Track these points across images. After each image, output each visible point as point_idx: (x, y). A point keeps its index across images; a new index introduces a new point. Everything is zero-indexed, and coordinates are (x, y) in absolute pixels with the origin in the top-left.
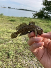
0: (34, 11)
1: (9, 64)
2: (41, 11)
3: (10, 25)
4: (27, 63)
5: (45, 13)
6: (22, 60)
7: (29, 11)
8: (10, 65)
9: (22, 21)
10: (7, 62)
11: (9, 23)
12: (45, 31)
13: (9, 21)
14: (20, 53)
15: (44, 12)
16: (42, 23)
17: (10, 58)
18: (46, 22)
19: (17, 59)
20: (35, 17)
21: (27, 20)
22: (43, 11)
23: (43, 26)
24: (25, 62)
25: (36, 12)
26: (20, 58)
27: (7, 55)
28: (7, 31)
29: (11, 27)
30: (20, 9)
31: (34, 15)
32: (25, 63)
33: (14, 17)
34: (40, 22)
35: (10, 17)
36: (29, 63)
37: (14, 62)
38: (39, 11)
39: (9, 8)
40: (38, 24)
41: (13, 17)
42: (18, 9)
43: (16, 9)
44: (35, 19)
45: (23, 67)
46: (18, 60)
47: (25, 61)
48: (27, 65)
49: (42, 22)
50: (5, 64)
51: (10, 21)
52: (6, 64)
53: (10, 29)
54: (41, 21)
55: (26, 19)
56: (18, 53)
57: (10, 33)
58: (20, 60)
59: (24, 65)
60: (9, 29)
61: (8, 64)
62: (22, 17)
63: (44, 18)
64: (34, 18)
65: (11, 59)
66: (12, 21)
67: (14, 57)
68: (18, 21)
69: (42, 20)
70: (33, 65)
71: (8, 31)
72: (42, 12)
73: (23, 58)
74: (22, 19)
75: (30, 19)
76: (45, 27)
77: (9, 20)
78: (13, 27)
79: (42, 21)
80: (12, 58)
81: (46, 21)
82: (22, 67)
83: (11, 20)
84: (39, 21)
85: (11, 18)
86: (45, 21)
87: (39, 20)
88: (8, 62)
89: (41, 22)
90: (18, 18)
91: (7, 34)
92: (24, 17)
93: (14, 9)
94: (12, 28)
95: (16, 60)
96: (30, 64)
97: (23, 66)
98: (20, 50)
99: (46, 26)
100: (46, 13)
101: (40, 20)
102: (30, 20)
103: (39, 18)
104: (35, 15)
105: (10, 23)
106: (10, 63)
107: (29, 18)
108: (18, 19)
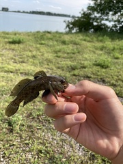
0: (69, 16)
1: (14, 145)
2: (84, 14)
3: (11, 52)
4: (55, 138)
5: (94, 19)
6: (44, 134)
7: (55, 15)
8: (17, 148)
9: (40, 42)
10: (7, 141)
11: (6, 49)
12: (96, 61)
13: (6, 43)
14: (38, 118)
15: (93, 16)
16: (88, 44)
17: (14, 132)
18: (98, 41)
19: (32, 131)
20: (71, 29)
21: (51, 39)
22: (90, 14)
23: (90, 50)
24: (51, 137)
25: (73, 17)
26: (38, 129)
27: (7, 126)
28: (3, 68)
29: (12, 59)
30: (34, 13)
31: (68, 26)
32: (52, 139)
33: (20, 34)
34: (84, 42)
35: (8, 34)
36: (62, 137)
37: (25, 140)
38: (80, 16)
39: (5, 10)
40: (78, 46)
41: (15, 34)
42: (27, 13)
43: (24, 12)
44: (71, 36)
45: (46, 147)
46: (33, 134)
47: (52, 135)
48: (57, 143)
49: (89, 41)
50: (4, 146)
51: (10, 43)
52: (7, 146)
53: (11, 62)
54: (85, 38)
55: (49, 35)
56: (33, 118)
57: (12, 72)
58: (40, 134)
59: (50, 143)
60: (8, 64)
61: (10, 146)
62: (38, 32)
63: (92, 30)
64: (69, 32)
65: (18, 133)
66: (14, 42)
67: (24, 128)
68: (28, 41)
69: (87, 36)
70: (70, 142)
71: (6, 69)
72: (86, 16)
73: (46, 129)
74: (39, 36)
75: (58, 35)
76: (94, 52)
77: (6, 40)
78: (17, 58)
79: (88, 39)
80: (21, 130)
81: (97, 38)
82: (44, 148)
83: (11, 40)
84: (81, 40)
85: (12, 36)
86: (95, 39)
87: (81, 37)
88: (11, 141)
89: (85, 40)
90: (29, 36)
91: (3, 77)
92: (45, 32)
93: (19, 12)
94: (15, 60)
95: (30, 134)
96: (62, 140)
97: (47, 145)
98: (39, 110)
99: (96, 49)
100: (97, 19)
101: (83, 36)
102: (60, 37)
103: (80, 31)
104: (71, 26)
105: (10, 49)
106: (14, 143)
107: (57, 32)
108: (30, 38)
